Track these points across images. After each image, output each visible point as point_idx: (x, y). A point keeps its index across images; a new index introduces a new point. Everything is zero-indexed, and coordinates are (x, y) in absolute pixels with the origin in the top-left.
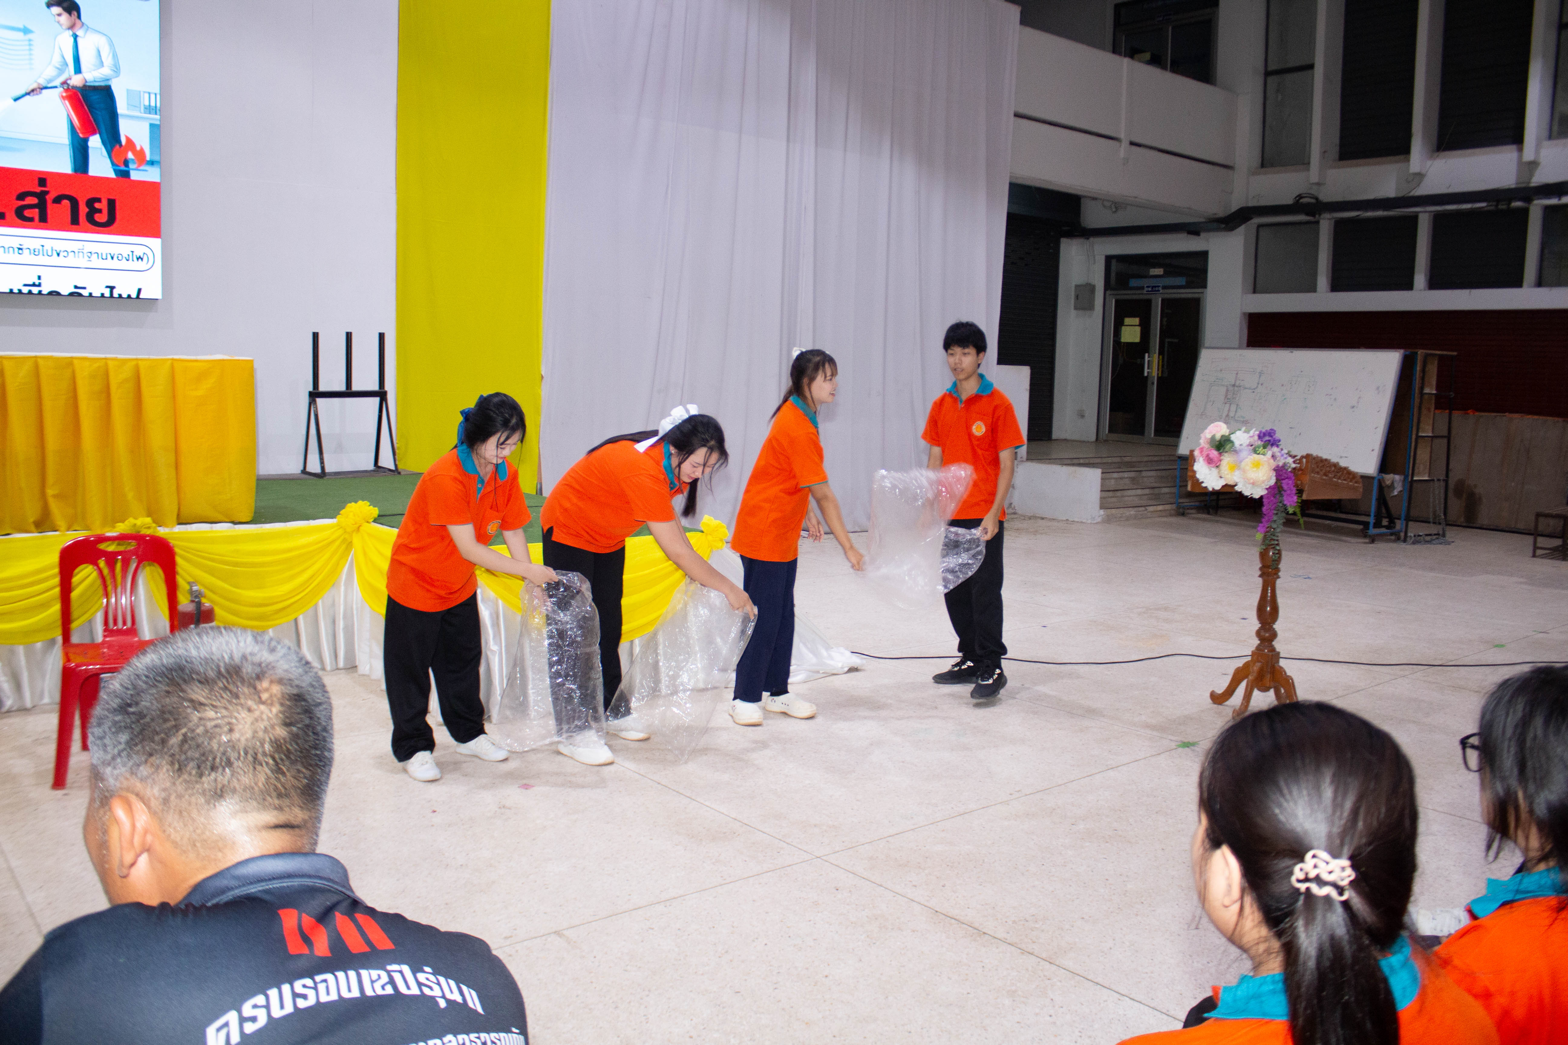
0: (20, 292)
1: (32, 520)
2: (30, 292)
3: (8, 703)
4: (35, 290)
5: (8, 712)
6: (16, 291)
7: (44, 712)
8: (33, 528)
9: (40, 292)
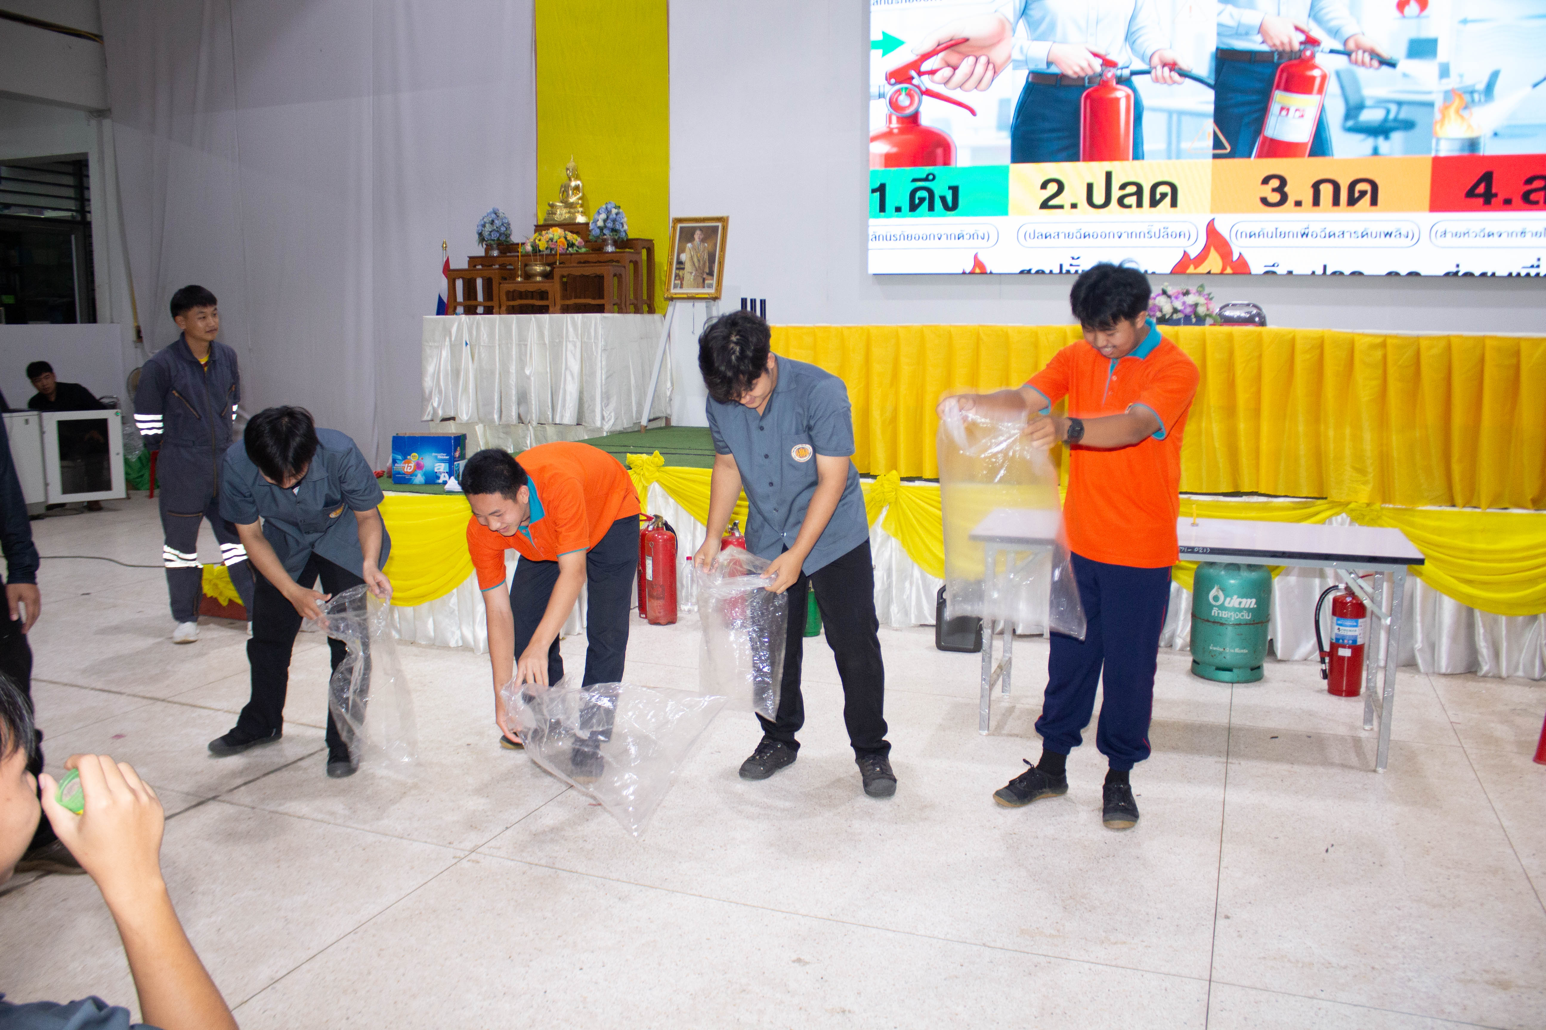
0: (1519, 275)
1: (1530, 497)
2: (1528, 275)
3: (1485, 668)
4: (1533, 272)
5: (1484, 676)
6: (1514, 274)
7: (1519, 684)
8: (1529, 504)
9: (1538, 275)
